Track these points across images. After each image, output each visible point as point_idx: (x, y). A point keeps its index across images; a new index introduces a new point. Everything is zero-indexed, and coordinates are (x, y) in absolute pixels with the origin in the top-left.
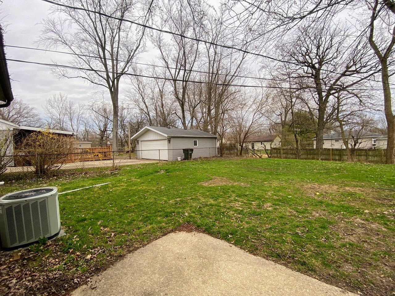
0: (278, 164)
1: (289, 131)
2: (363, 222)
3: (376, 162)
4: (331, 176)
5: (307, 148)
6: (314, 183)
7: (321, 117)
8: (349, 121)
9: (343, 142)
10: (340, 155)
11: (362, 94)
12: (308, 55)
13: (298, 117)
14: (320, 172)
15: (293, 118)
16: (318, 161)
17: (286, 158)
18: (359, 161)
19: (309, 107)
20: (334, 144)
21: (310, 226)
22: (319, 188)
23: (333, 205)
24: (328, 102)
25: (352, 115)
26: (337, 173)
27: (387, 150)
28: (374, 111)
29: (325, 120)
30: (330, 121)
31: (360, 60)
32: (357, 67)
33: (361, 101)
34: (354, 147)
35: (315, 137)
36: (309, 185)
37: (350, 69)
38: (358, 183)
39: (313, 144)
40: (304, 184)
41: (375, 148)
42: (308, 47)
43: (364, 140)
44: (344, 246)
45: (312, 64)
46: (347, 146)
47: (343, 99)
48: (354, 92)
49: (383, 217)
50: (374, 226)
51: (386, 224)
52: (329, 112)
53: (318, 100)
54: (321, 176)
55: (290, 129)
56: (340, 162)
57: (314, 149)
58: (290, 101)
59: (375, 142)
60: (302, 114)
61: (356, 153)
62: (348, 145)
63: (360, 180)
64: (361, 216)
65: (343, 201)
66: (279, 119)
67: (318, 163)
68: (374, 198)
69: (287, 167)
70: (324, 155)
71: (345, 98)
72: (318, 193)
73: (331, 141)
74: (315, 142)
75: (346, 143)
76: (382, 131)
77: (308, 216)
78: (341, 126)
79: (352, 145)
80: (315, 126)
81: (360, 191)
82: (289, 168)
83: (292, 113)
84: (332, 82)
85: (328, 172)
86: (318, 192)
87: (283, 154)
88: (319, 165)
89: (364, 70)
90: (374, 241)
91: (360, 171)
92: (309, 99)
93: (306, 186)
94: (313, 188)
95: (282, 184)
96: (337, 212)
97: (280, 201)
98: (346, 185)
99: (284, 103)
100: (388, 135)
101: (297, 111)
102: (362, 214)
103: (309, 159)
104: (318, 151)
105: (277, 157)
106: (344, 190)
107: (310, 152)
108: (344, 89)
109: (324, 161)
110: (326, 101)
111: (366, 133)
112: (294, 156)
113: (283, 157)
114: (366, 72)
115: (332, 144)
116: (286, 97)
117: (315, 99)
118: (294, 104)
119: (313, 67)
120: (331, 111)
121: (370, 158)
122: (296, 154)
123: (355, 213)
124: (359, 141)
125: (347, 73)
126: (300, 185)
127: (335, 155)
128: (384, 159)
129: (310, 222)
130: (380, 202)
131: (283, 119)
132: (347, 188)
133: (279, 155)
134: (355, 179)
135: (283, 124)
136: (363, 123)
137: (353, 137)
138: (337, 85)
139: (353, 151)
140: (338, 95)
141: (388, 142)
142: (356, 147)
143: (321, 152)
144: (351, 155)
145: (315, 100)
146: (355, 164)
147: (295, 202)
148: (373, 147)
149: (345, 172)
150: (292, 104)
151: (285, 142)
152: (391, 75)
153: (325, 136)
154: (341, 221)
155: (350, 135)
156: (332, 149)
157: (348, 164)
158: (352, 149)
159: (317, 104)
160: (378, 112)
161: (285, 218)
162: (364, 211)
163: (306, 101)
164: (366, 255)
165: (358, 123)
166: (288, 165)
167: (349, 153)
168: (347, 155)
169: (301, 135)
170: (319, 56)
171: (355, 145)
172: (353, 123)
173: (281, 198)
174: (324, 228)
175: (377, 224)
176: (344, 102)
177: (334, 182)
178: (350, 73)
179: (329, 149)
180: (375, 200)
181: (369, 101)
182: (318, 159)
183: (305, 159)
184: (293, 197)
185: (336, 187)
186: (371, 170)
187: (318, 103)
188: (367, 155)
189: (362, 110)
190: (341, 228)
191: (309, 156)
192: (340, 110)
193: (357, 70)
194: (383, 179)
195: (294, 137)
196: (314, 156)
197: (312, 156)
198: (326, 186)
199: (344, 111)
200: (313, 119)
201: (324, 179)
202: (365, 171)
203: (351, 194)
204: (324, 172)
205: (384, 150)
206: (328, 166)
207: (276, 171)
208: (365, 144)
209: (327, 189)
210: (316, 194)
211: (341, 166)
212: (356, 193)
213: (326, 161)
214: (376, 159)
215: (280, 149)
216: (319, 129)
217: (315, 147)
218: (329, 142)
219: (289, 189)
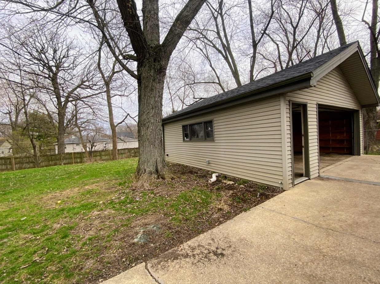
0: (6, 179)
1: (22, 135)
2: (99, 213)
3: (107, 160)
4: (73, 180)
5: (48, 154)
6: (55, 191)
7: (61, 121)
8: (87, 127)
9: (82, 145)
10: (81, 158)
11: (95, 107)
12: (44, 54)
13: (34, 119)
14: (62, 178)
15: (27, 119)
16: (60, 167)
17: (20, 168)
18: (96, 160)
19: (47, 110)
20: (76, 147)
21: (51, 243)
22: (61, 195)
23: (74, 208)
24: (67, 108)
25: (88, 122)
26: (78, 175)
27: (112, 150)
28: (103, 121)
29: (65, 124)
30: (71, 126)
31: (92, 79)
32: (90, 84)
33: (94, 112)
34: (91, 149)
35: (56, 142)
36: (50, 196)
37: (84, 84)
38: (95, 180)
39: (55, 149)
40: (43, 196)
41: (106, 149)
42: (44, 46)
43: (98, 144)
44: (85, 244)
45: (48, 65)
46: (86, 150)
47: (80, 108)
48: (89, 103)
49: (112, 202)
50: (106, 212)
51: (114, 207)
52: (69, 117)
53: (57, 104)
54: (63, 181)
55: (24, 133)
56: (81, 164)
57: (55, 155)
58: (23, 98)
59: (105, 145)
60: (39, 116)
61: (93, 154)
62: (86, 148)
63: (96, 177)
64: (97, 208)
65: (83, 200)
66: (6, 118)
67: (61, 169)
68: (106, 189)
69: (20, 181)
70: (66, 159)
71: (82, 107)
72: (59, 202)
73: (72, 145)
74: (56, 147)
75: (85, 147)
76: (108, 136)
77: (48, 233)
78: (80, 131)
79: (89, 148)
80: (55, 130)
81: (96, 186)
82: (24, 181)
83: (26, 113)
84: (70, 90)
85: (70, 176)
86: (60, 200)
87: (15, 164)
88: (61, 170)
89: (94, 87)
90: (107, 226)
91: (97, 169)
92: (47, 101)
93: (46, 198)
94: (54, 197)
95: (13, 204)
96: (78, 213)
97: (9, 230)
98: (86, 185)
99: (14, 100)
100: (113, 139)
101: (32, 111)
102: (98, 206)
103: (51, 165)
104: (60, 156)
105: (7, 169)
106: (84, 189)
107: (51, 158)
108: (80, 99)
109: (66, 166)
110: (65, 106)
111: (99, 138)
112: (31, 165)
113: (16, 168)
114: (96, 90)
115: (74, 148)
116: (16, 92)
117: (53, 102)
118: (28, 103)
119: (50, 68)
120: (70, 117)
121: (104, 158)
122: (34, 162)
123: (93, 208)
124: (95, 144)
125: (82, 86)
126: (38, 198)
127: (77, 158)
128: (112, 157)
129: (49, 239)
130: (109, 191)
131: (14, 119)
132: (86, 187)
133: (9, 167)
134: (92, 177)
135: (14, 125)
136: (97, 130)
137: (90, 141)
138: (74, 94)
139: (91, 153)
140: (75, 104)
141: (113, 144)
142: (93, 150)
143: (64, 157)
144: (89, 156)
145: (53, 104)
146: (93, 164)
147: (31, 223)
148: (105, 149)
149: (85, 172)
150: (24, 102)
151: (17, 148)
152: (112, 97)
153: (66, 140)
154: (82, 221)
155: (87, 139)
156: (74, 153)
157: (88, 165)
158: (90, 151)
159: (56, 107)
160: (105, 122)
161: (17, 250)
162: (99, 203)
163: (44, 103)
164: (102, 241)
165: (93, 130)
166: (23, 177)
167: (87, 155)
168: (86, 157)
169: (39, 139)
170: (56, 61)
171: (92, 148)
172: (89, 129)
173: (10, 226)
174: (65, 237)
175: (108, 210)
176: (81, 110)
177: (75, 184)
178: (85, 87)
179: (71, 153)
180: (107, 191)
181: (99, 113)
182: (61, 165)
183: (46, 166)
184: (29, 217)
185: (77, 189)
186: (103, 167)
187: (58, 107)
188: (100, 155)
189: (95, 120)
190: (82, 228)
191: (50, 162)
192: (78, 117)
193: (90, 86)
194: (112, 172)
195: (30, 143)
196: (56, 161)
197: (54, 162)
198: (68, 191)
199: (82, 118)
200: (53, 123)
201: (66, 184)
202: (100, 169)
203: (89, 192)
204: (66, 177)
205: (111, 150)
206: (70, 170)
207: (4, 190)
208: (99, 147)
209: (69, 193)
210: (57, 203)
211: (81, 168)
212: (93, 189)
213: (69, 165)
214: (107, 157)
215: (10, 159)
216: (60, 134)
217: (57, 152)
218: (71, 146)
219: (23, 208)
